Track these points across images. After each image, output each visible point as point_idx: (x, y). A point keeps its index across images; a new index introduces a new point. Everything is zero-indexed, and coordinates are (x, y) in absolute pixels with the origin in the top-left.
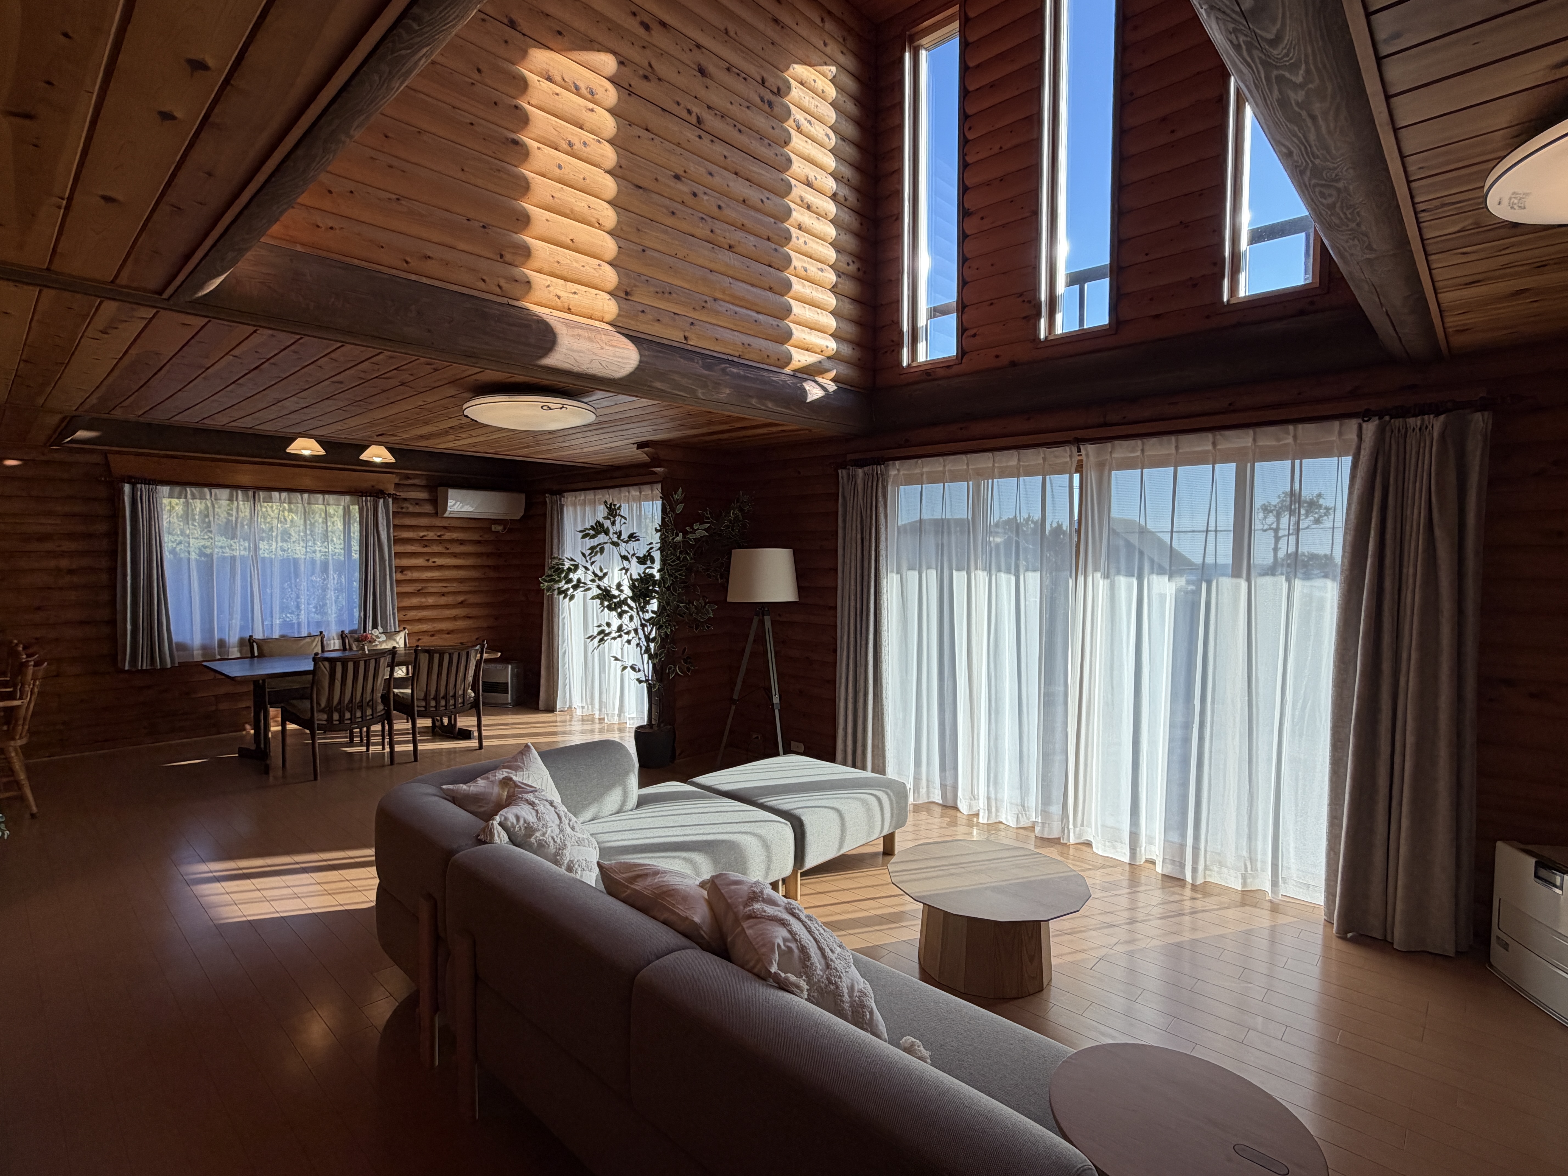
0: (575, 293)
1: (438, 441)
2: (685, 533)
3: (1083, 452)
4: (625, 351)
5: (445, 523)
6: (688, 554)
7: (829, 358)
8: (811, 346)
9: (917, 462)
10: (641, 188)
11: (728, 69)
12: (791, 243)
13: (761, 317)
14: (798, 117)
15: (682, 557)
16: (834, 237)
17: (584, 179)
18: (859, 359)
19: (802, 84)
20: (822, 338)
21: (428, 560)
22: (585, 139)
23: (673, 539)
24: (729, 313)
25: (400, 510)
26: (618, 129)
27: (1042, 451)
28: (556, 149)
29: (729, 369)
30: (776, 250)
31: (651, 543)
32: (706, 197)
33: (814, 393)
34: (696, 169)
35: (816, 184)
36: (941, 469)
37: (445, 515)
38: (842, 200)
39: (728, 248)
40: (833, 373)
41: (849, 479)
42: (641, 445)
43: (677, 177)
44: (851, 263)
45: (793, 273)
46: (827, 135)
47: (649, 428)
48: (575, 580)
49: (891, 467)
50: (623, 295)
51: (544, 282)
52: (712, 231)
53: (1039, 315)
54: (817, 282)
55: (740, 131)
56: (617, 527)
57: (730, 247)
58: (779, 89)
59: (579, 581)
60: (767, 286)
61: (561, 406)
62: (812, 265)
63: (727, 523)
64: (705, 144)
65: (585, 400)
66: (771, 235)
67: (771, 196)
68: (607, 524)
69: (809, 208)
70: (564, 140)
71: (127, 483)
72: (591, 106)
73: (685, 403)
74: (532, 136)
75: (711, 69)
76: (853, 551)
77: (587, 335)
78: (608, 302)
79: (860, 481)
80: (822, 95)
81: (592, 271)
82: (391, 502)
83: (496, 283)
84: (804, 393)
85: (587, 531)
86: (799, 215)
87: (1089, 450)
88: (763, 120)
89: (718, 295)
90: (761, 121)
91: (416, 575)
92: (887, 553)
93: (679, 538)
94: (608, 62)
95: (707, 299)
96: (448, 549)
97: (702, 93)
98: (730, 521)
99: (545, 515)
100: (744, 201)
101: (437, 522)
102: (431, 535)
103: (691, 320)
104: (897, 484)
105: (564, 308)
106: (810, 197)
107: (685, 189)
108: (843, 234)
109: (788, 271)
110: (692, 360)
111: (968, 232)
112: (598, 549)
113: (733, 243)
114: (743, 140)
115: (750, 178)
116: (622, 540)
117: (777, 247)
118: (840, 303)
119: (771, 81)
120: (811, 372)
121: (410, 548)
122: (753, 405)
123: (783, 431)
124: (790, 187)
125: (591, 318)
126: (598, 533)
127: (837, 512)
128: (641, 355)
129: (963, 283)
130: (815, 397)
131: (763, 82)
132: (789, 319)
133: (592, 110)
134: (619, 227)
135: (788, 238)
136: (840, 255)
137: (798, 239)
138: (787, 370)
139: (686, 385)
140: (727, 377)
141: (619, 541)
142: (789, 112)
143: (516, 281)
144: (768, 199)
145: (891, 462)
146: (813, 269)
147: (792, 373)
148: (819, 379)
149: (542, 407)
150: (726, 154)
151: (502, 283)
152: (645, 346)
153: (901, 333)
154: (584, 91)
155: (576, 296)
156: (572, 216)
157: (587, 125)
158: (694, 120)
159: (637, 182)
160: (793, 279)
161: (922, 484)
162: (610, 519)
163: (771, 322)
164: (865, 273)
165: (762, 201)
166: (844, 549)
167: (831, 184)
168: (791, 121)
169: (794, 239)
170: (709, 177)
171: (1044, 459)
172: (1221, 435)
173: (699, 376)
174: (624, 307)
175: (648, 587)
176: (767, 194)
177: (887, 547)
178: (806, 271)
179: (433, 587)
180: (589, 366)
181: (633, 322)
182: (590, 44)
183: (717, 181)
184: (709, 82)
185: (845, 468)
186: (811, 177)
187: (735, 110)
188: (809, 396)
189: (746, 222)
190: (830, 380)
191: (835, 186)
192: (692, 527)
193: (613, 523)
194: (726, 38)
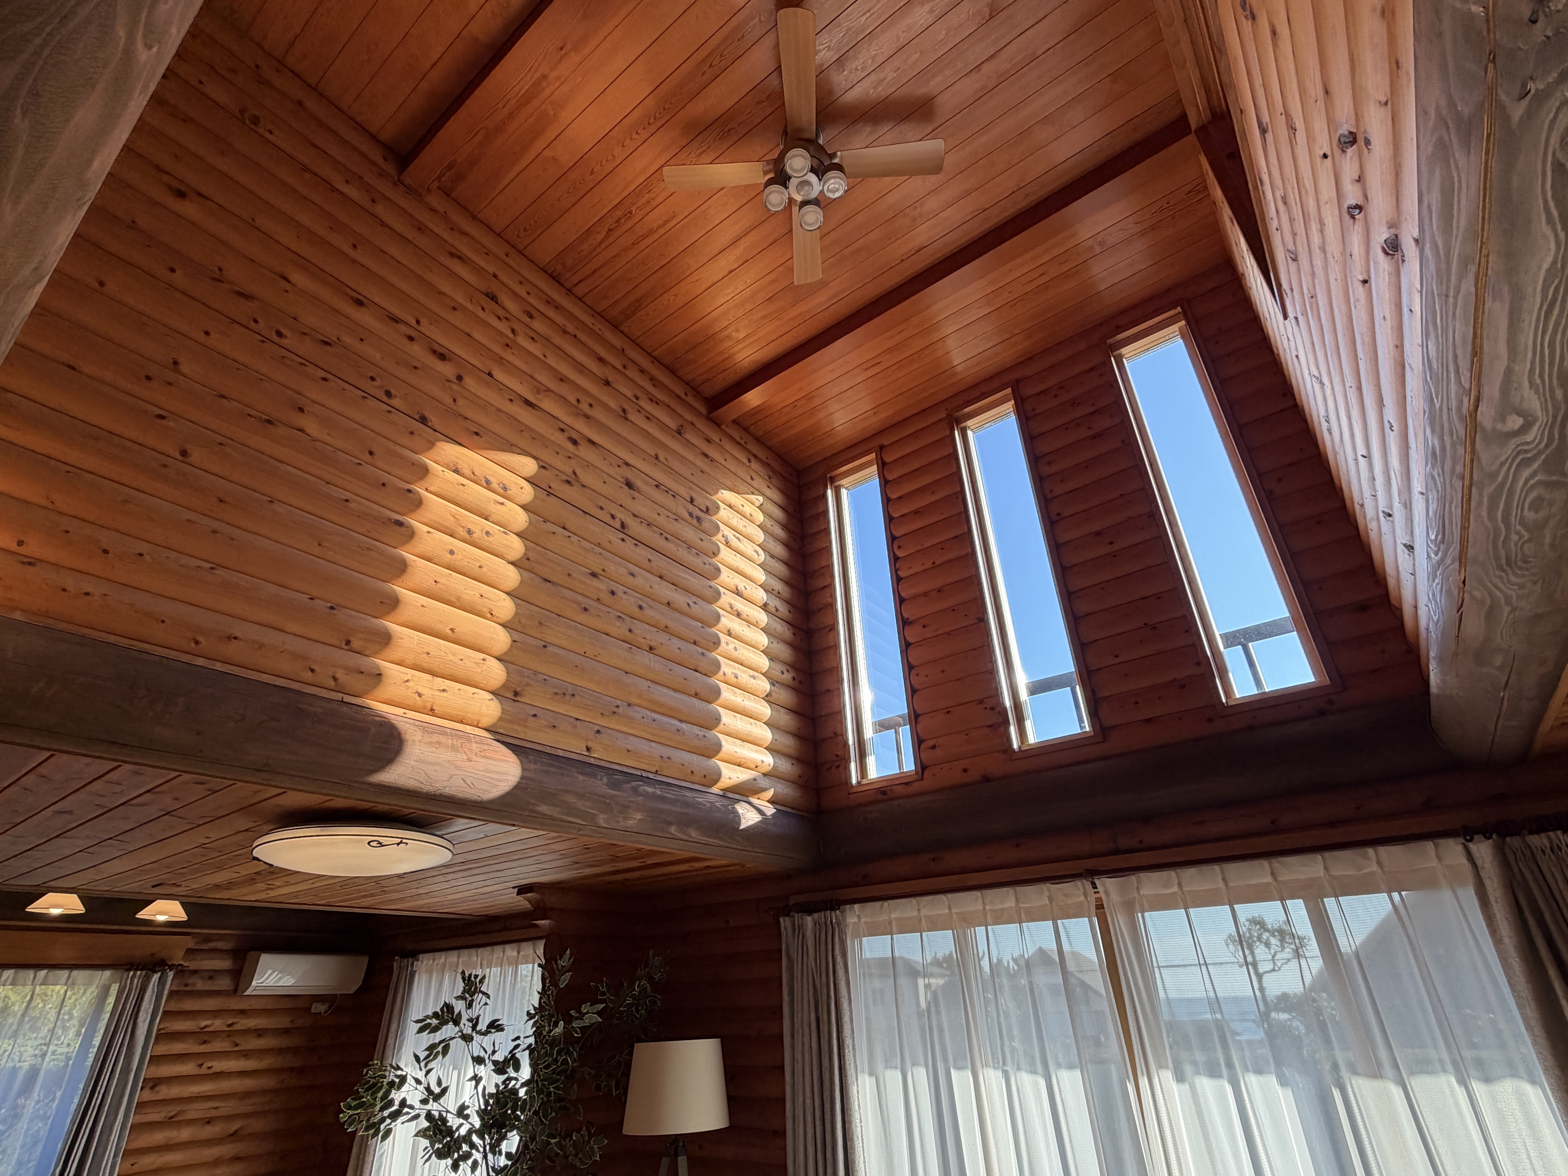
0: (444, 690)
1: (244, 891)
2: (568, 1020)
3: (1100, 888)
4: (501, 764)
5: (243, 1006)
6: (569, 1053)
7: (765, 775)
8: (743, 761)
9: (882, 906)
10: (549, 581)
11: (657, 486)
12: (720, 648)
13: (684, 726)
14: (726, 533)
15: (560, 1059)
16: (766, 645)
17: (480, 567)
18: (800, 777)
19: (730, 506)
20: (756, 751)
21: (201, 1065)
22: (487, 529)
23: (550, 1031)
24: (645, 720)
25: (182, 988)
26: (530, 522)
27: (1046, 888)
28: (451, 536)
29: (642, 788)
30: (703, 654)
31: (518, 1038)
32: (625, 597)
33: (748, 817)
34: (618, 569)
35: (746, 593)
36: (916, 914)
37: (248, 993)
38: (773, 610)
39: (648, 649)
40: (770, 793)
41: (794, 930)
42: (522, 890)
43: (594, 575)
44: (785, 672)
45: (722, 679)
46: (755, 551)
47: (534, 868)
48: (397, 1103)
49: (848, 913)
50: (511, 695)
51: (403, 676)
52: (630, 631)
53: (1007, 723)
54: (749, 690)
55: (666, 539)
56: (474, 1012)
57: (651, 648)
58: (708, 509)
59: (403, 1103)
60: (693, 692)
61: (399, 840)
62: (744, 672)
63: (629, 1001)
64: (628, 548)
65: (438, 833)
66: (697, 639)
67: (699, 601)
68: (459, 1006)
69: (738, 615)
70: (463, 527)
72: (501, 500)
73: (581, 833)
74: (424, 520)
75: (638, 483)
76: (806, 1040)
77: (450, 742)
78: (488, 702)
79: (809, 933)
80: (750, 519)
81: (473, 665)
82: (170, 978)
83: (331, 674)
84: (737, 817)
85: (429, 1021)
86: (727, 621)
87: (1109, 886)
88: (691, 532)
89: (634, 700)
90: (689, 533)
91: (175, 1091)
92: (853, 1041)
93: (559, 1030)
94: (529, 466)
95: (619, 703)
96: (237, 1045)
97: (628, 502)
98: (634, 997)
99: (388, 986)
100: (669, 604)
101: (234, 1004)
102: (218, 1024)
103: (597, 728)
104: (858, 935)
105: (425, 708)
106: (740, 605)
107: (603, 587)
108: (775, 643)
109: (717, 676)
110: (594, 776)
111: (911, 640)
112: (440, 1049)
113: (653, 644)
114: (670, 547)
115: (675, 582)
116: (477, 1032)
117: (704, 651)
118: (775, 713)
119: (699, 501)
120: (743, 791)
121: (178, 1047)
122: (671, 833)
123: (708, 867)
124: (719, 594)
125: (462, 722)
126: (444, 1023)
127: (781, 978)
128: (524, 770)
129: (912, 691)
130: (751, 823)
131: (692, 501)
132: (717, 729)
133: (502, 504)
134: (517, 620)
135: (717, 643)
136: (772, 663)
137: (727, 644)
138: (715, 790)
139: (582, 808)
140: (640, 798)
141: (474, 1034)
142: (718, 528)
143: (362, 672)
144: (695, 603)
145: (848, 906)
146: (745, 677)
147: (721, 793)
148: (754, 800)
149: (369, 843)
150: (650, 557)
151: (340, 675)
152: (531, 758)
153: (846, 744)
154: (495, 485)
155: (445, 694)
156: (458, 604)
157: (493, 517)
158: (618, 525)
159: (545, 576)
160: (722, 686)
161: (892, 935)
162: (465, 999)
163: (697, 732)
164: (800, 682)
165: (689, 605)
166: (793, 1037)
167: (761, 596)
168: (719, 536)
169: (723, 644)
170: (631, 577)
171: (1050, 898)
172: (1279, 862)
173: (603, 796)
174: (510, 709)
175: (506, 1111)
176: (695, 599)
177: (853, 1032)
178: (737, 677)
179: (195, 1111)
180: (445, 784)
181: (519, 728)
182: (510, 447)
183: (639, 582)
184: (636, 494)
185: (788, 915)
186: (741, 587)
187: (661, 520)
188: (743, 821)
189: (669, 624)
190: (768, 801)
191: (765, 597)
192: (579, 1011)
193: (470, 1006)
194: (656, 462)
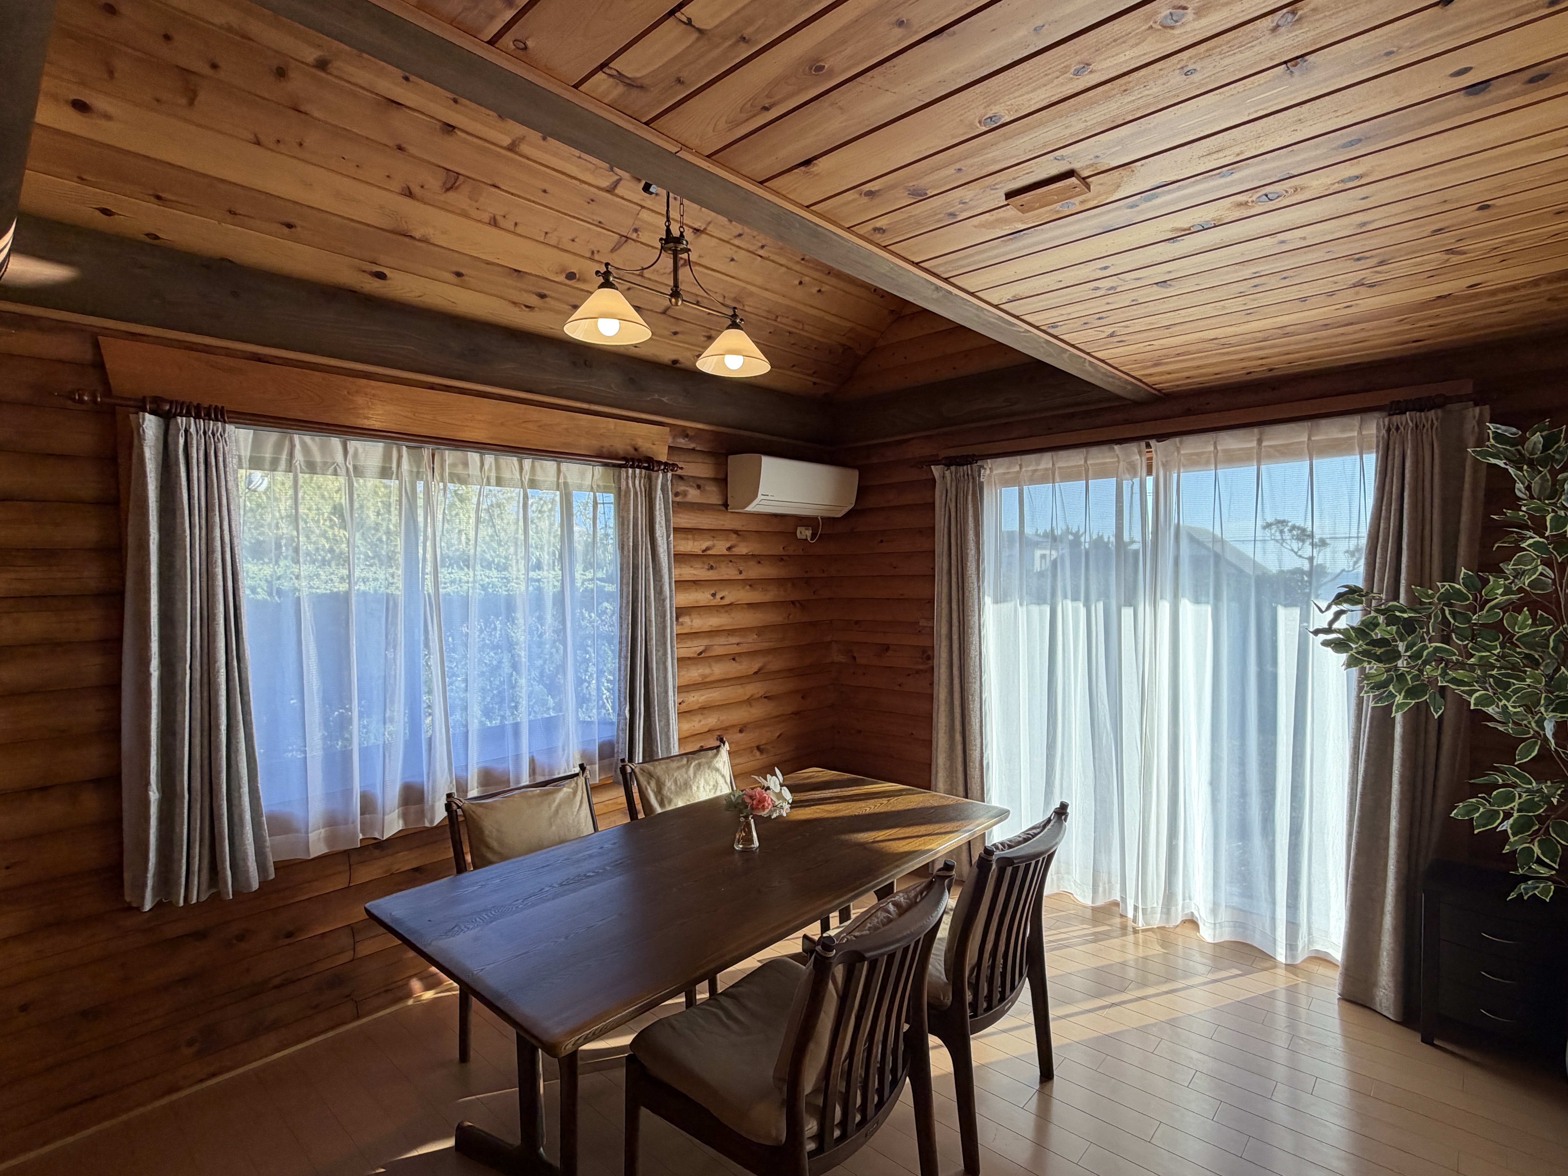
21: (714, 595)
37: (750, 509)
71: (152, 413)
82: (669, 480)
96: (741, 572)
102: (718, 546)
121: (694, 572)
179: (721, 646)
